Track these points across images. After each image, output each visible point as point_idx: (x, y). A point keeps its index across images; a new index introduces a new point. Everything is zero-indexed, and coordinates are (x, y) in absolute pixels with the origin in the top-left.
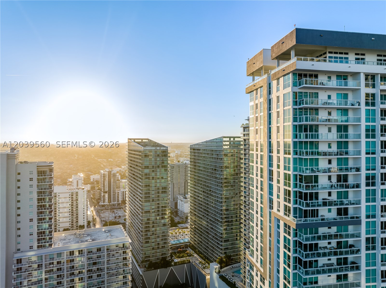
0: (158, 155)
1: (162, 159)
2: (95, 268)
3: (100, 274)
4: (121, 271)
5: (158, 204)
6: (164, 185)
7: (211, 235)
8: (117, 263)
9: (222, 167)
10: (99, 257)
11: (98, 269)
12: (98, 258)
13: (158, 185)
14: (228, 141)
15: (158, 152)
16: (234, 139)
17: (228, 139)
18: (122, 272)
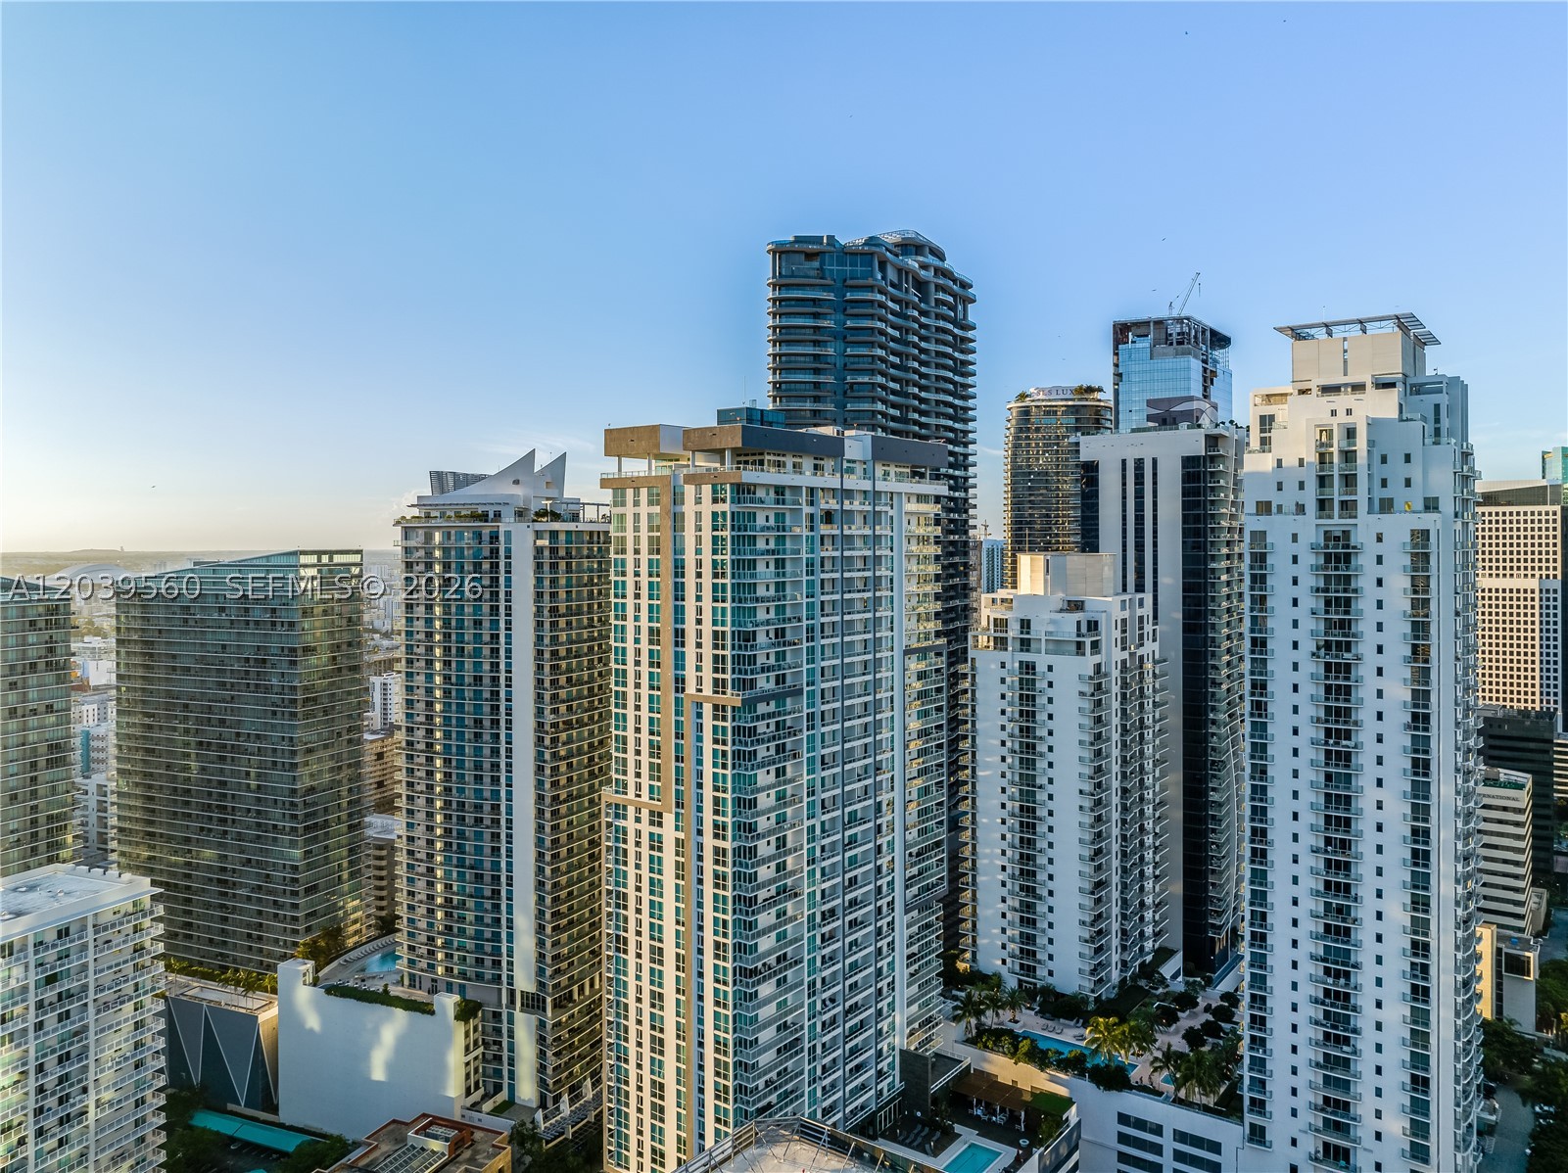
0: (32, 623)
1: (47, 638)
2: (50, 995)
3: (68, 1012)
4: (128, 988)
5: (34, 808)
6: (54, 734)
7: (246, 885)
8: (117, 965)
9: (294, 650)
10: (64, 956)
11: (60, 994)
12: (60, 959)
13: (32, 736)
14: (313, 566)
15: (30, 612)
16: (331, 559)
17: (313, 559)
18: (130, 991)
